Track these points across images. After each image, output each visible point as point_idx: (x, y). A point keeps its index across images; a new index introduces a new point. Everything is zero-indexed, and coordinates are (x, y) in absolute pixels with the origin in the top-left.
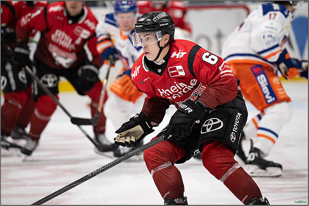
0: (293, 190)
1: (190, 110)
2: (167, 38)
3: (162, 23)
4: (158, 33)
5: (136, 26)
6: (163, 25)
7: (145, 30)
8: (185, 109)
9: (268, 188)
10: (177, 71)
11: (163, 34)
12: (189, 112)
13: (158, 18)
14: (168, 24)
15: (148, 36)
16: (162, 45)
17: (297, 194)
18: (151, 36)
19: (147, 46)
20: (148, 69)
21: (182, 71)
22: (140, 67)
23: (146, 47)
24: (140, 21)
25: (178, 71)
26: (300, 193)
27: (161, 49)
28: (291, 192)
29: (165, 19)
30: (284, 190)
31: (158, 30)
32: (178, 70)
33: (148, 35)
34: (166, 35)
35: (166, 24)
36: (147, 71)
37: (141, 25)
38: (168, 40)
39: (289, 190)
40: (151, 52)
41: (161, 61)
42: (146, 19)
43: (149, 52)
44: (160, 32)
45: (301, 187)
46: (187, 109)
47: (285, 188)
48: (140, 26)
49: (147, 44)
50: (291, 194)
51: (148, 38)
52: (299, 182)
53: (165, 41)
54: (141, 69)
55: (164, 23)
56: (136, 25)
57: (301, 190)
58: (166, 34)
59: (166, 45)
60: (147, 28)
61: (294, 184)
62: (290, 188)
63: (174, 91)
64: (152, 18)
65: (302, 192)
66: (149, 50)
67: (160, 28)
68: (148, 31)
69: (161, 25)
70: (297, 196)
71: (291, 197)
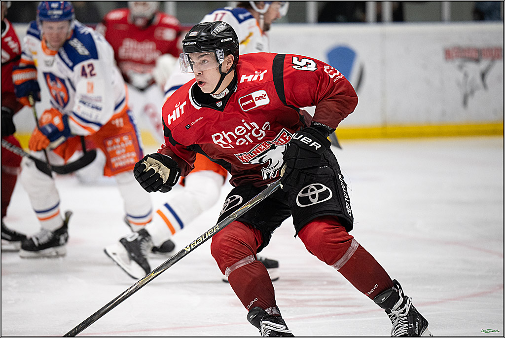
0: (322, 303)
1: (318, 146)
2: (231, 59)
3: (223, 38)
4: (219, 53)
5: (186, 44)
6: (225, 40)
7: (200, 49)
8: (311, 145)
9: (286, 300)
10: (253, 100)
11: (226, 54)
12: (316, 149)
13: (217, 30)
14: (231, 39)
15: (203, 58)
16: (224, 69)
17: (328, 309)
18: (209, 57)
19: (202, 72)
20: (201, 105)
21: (263, 98)
22: (185, 103)
23: (201, 74)
24: (191, 35)
25: (255, 100)
26: (333, 308)
27: (223, 76)
28: (319, 306)
29: (227, 31)
30: (309, 303)
31: (219, 48)
32: (256, 98)
33: (204, 55)
34: (229, 56)
35: (229, 39)
36: (200, 108)
37: (194, 41)
38: (232, 63)
39: (317, 304)
40: (207, 82)
41: (224, 92)
42: (200, 33)
43: (205, 81)
44: (222, 50)
45: (335, 300)
46: (313, 144)
47: (311, 300)
48: (192, 43)
49: (202, 70)
50: (319, 309)
51: (204, 61)
52: (331, 292)
53: (229, 65)
54: (188, 107)
55: (227, 38)
56: (184, 42)
57: (334, 303)
58: (229, 54)
59: (229, 71)
60: (203, 46)
61: (324, 295)
62: (318, 300)
63: (240, 133)
64: (209, 31)
65: (336, 306)
66: (204, 78)
67: (222, 45)
68: (205, 50)
69: (222, 41)
70: (329, 313)
71: (320, 314)
